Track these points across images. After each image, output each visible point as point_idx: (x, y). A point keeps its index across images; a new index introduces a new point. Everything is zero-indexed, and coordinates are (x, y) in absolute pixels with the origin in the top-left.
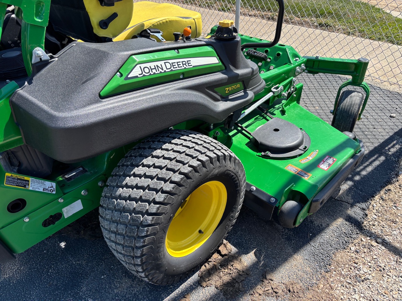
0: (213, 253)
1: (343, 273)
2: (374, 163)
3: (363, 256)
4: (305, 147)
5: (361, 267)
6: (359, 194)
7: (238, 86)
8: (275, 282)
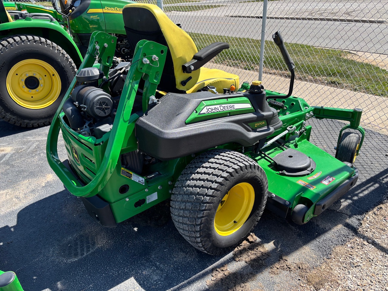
0: (243, 240)
1: (340, 260)
2: (370, 188)
3: (357, 250)
4: (312, 168)
5: (354, 257)
6: (356, 209)
7: (264, 123)
8: (289, 262)
